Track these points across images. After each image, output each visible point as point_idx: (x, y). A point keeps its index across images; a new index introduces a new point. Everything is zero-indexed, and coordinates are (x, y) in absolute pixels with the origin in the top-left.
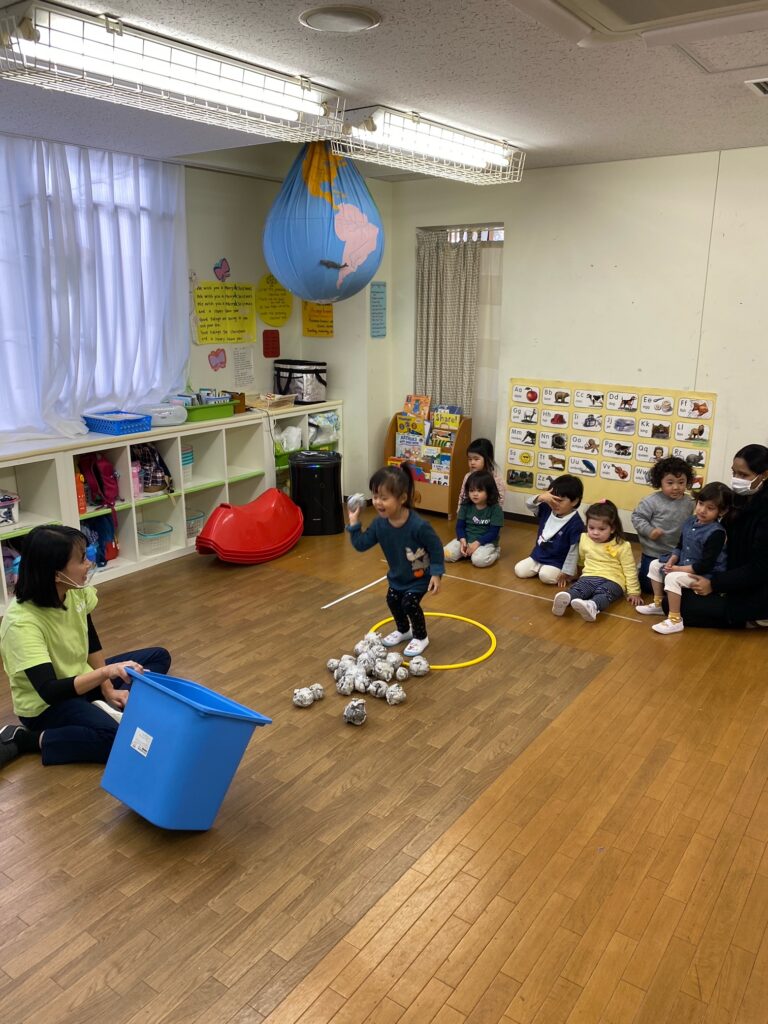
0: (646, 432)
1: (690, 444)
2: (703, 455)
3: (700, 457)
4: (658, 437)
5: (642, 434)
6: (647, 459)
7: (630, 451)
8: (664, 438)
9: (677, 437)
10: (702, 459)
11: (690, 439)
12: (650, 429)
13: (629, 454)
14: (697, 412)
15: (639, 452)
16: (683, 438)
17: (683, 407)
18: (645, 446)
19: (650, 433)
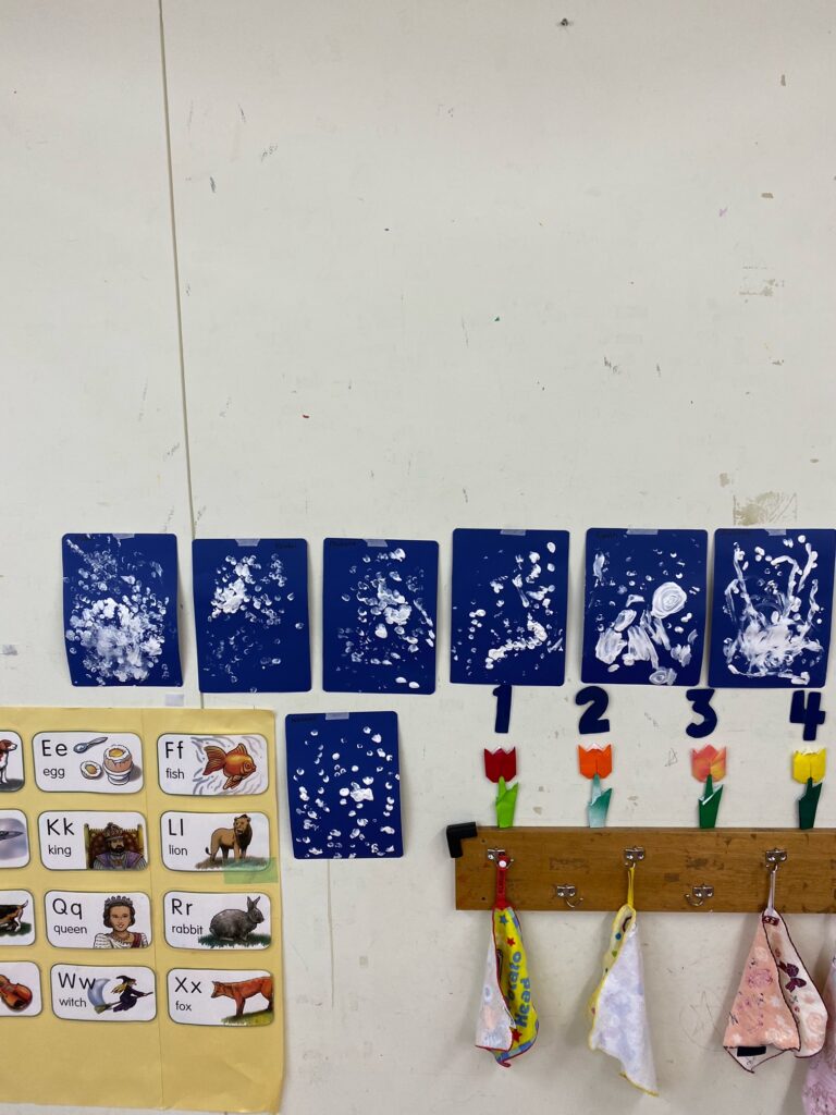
0: (68, 852)
1: (217, 877)
2: (263, 907)
3: (254, 916)
4: (109, 866)
5: (52, 861)
6: (85, 941)
7: (27, 917)
8: (130, 866)
9: (172, 861)
10: (260, 919)
11: (213, 862)
12: (78, 844)
13: (25, 928)
14: (220, 776)
15: (54, 919)
16: (189, 862)
17: (172, 762)
18: (70, 898)
19: (80, 857)
